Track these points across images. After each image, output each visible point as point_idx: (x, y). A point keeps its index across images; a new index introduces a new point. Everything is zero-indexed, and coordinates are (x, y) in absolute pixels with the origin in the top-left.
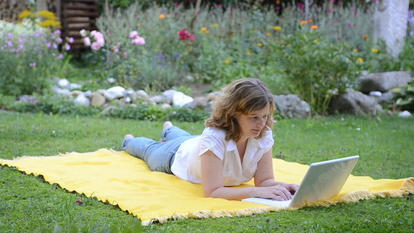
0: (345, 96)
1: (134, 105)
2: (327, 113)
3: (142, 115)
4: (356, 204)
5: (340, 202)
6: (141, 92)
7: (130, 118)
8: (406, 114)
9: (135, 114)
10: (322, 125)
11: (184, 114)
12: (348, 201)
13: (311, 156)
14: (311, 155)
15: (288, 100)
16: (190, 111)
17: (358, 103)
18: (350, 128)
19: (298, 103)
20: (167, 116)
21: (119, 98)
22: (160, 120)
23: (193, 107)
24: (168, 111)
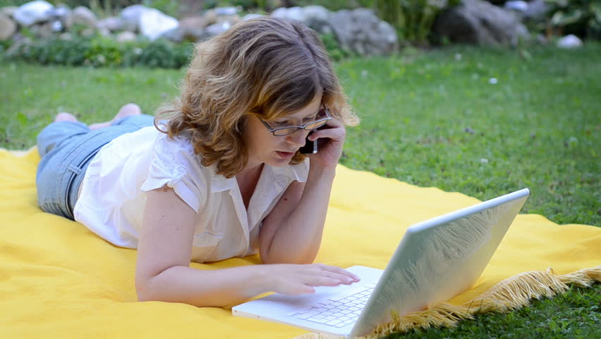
0: (460, 11)
1: (66, 37)
2: (426, 43)
3: (79, 56)
4: (523, 312)
5: (484, 309)
6: (82, 11)
7: (56, 63)
8: (571, 41)
9: (66, 55)
10: (420, 71)
11: (160, 54)
12: (501, 304)
13: (403, 150)
14: (403, 145)
15: (354, 20)
16: (170, 46)
17: (485, 23)
18: (475, 77)
19: (375, 27)
20: (127, 58)
21: (41, 23)
22: (112, 64)
23: (177, 37)
24: (129, 47)
